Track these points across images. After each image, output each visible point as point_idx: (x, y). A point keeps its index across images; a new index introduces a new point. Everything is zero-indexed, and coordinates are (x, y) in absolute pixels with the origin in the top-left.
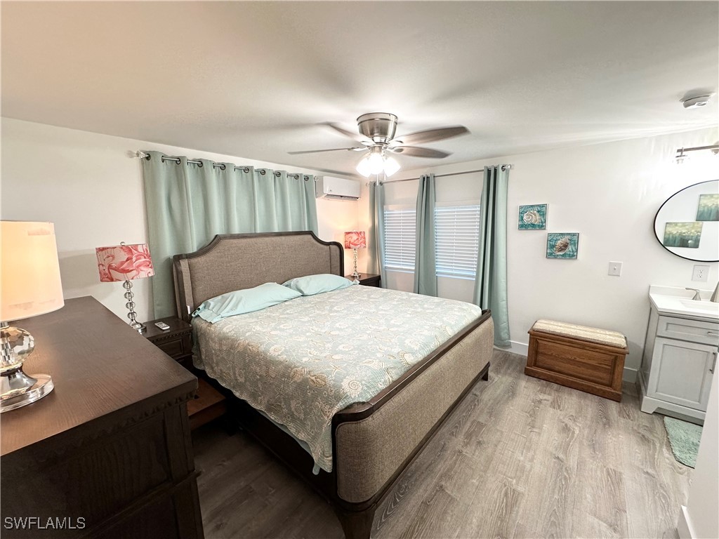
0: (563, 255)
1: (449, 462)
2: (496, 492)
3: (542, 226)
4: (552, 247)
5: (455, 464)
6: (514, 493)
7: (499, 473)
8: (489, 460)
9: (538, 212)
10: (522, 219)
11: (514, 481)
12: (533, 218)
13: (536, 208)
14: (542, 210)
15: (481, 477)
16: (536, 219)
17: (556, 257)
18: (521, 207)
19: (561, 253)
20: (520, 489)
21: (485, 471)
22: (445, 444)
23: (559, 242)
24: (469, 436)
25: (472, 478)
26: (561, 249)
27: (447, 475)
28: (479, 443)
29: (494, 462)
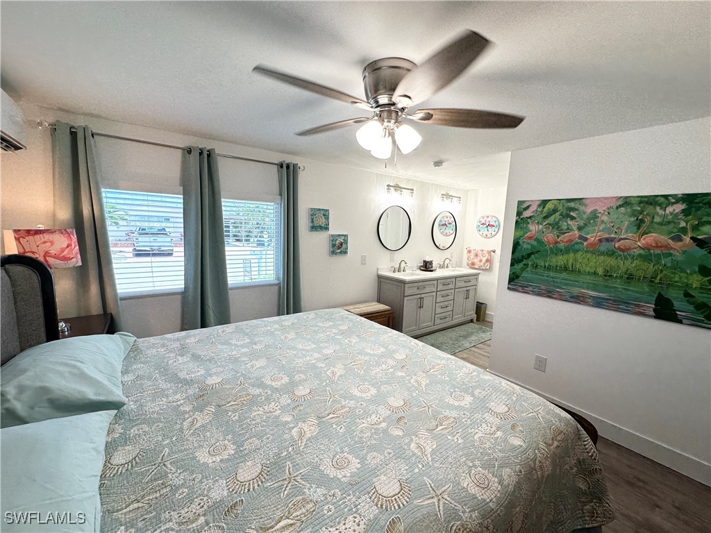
0: (340, 253)
3: (327, 228)
4: (334, 245)
9: (324, 215)
10: (312, 222)
12: (320, 221)
13: (322, 212)
14: (326, 214)
16: (322, 221)
17: (336, 254)
18: (312, 209)
19: (339, 251)
23: (337, 242)
26: (339, 248)
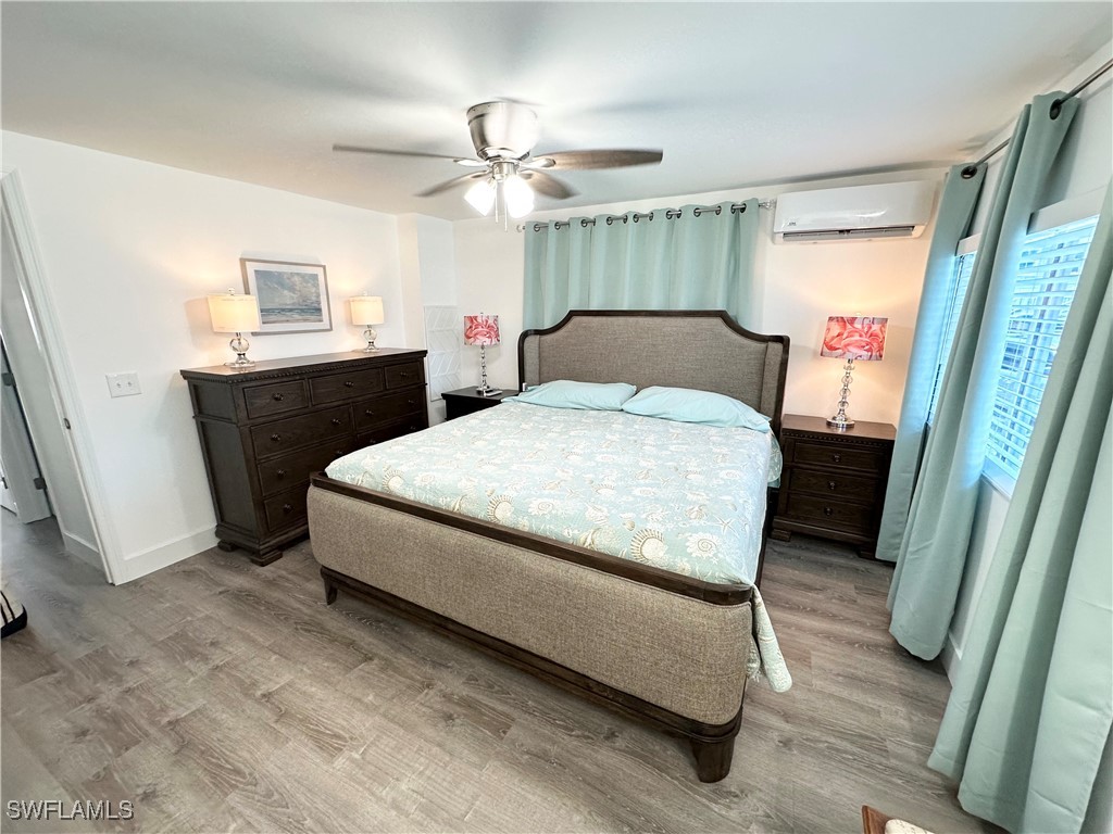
1: (410, 671)
2: (345, 723)
5: (407, 677)
6: (335, 748)
7: (378, 736)
8: (409, 728)
11: (357, 756)
15: (376, 708)
20: (340, 762)
21: (384, 715)
22: (448, 667)
24: (467, 703)
25: (376, 695)
27: (387, 666)
28: (449, 717)
29: (401, 732)
